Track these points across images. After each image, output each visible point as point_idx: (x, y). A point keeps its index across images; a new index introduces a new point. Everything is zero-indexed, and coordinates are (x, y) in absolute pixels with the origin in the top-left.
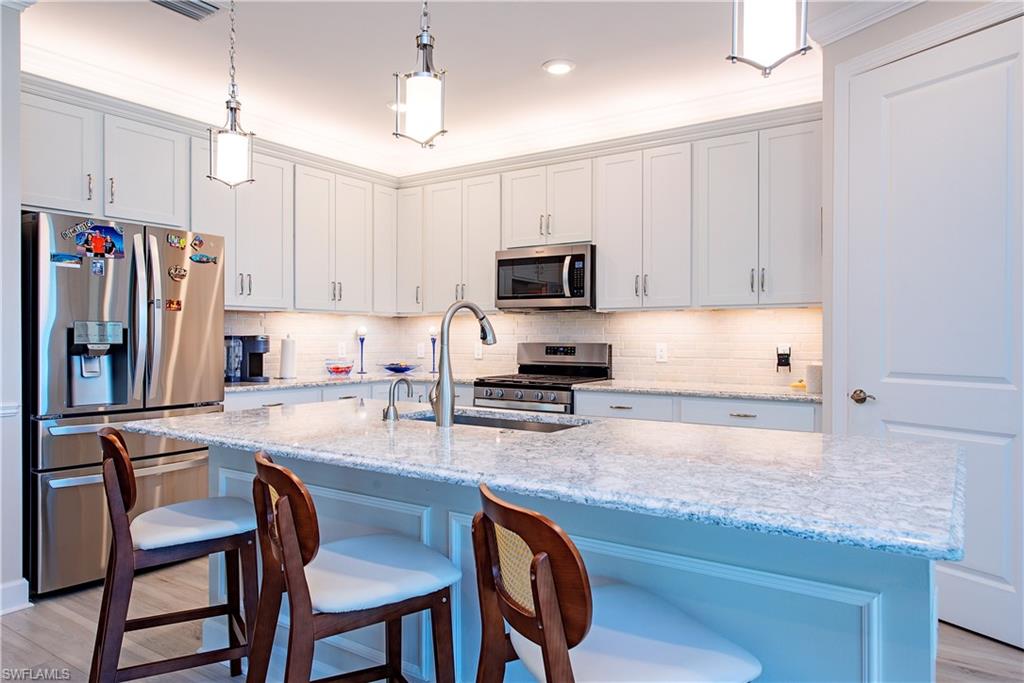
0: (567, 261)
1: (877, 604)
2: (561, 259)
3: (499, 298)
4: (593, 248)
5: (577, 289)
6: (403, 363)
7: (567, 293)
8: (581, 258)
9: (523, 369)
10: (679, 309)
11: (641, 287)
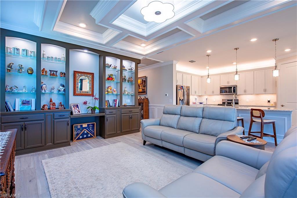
0: (233, 88)
1: (286, 118)
2: (232, 87)
3: (220, 93)
4: (237, 86)
5: (234, 91)
6: (202, 102)
7: (233, 92)
8: (235, 87)
9: (223, 103)
10: (252, 94)
11: (245, 91)
